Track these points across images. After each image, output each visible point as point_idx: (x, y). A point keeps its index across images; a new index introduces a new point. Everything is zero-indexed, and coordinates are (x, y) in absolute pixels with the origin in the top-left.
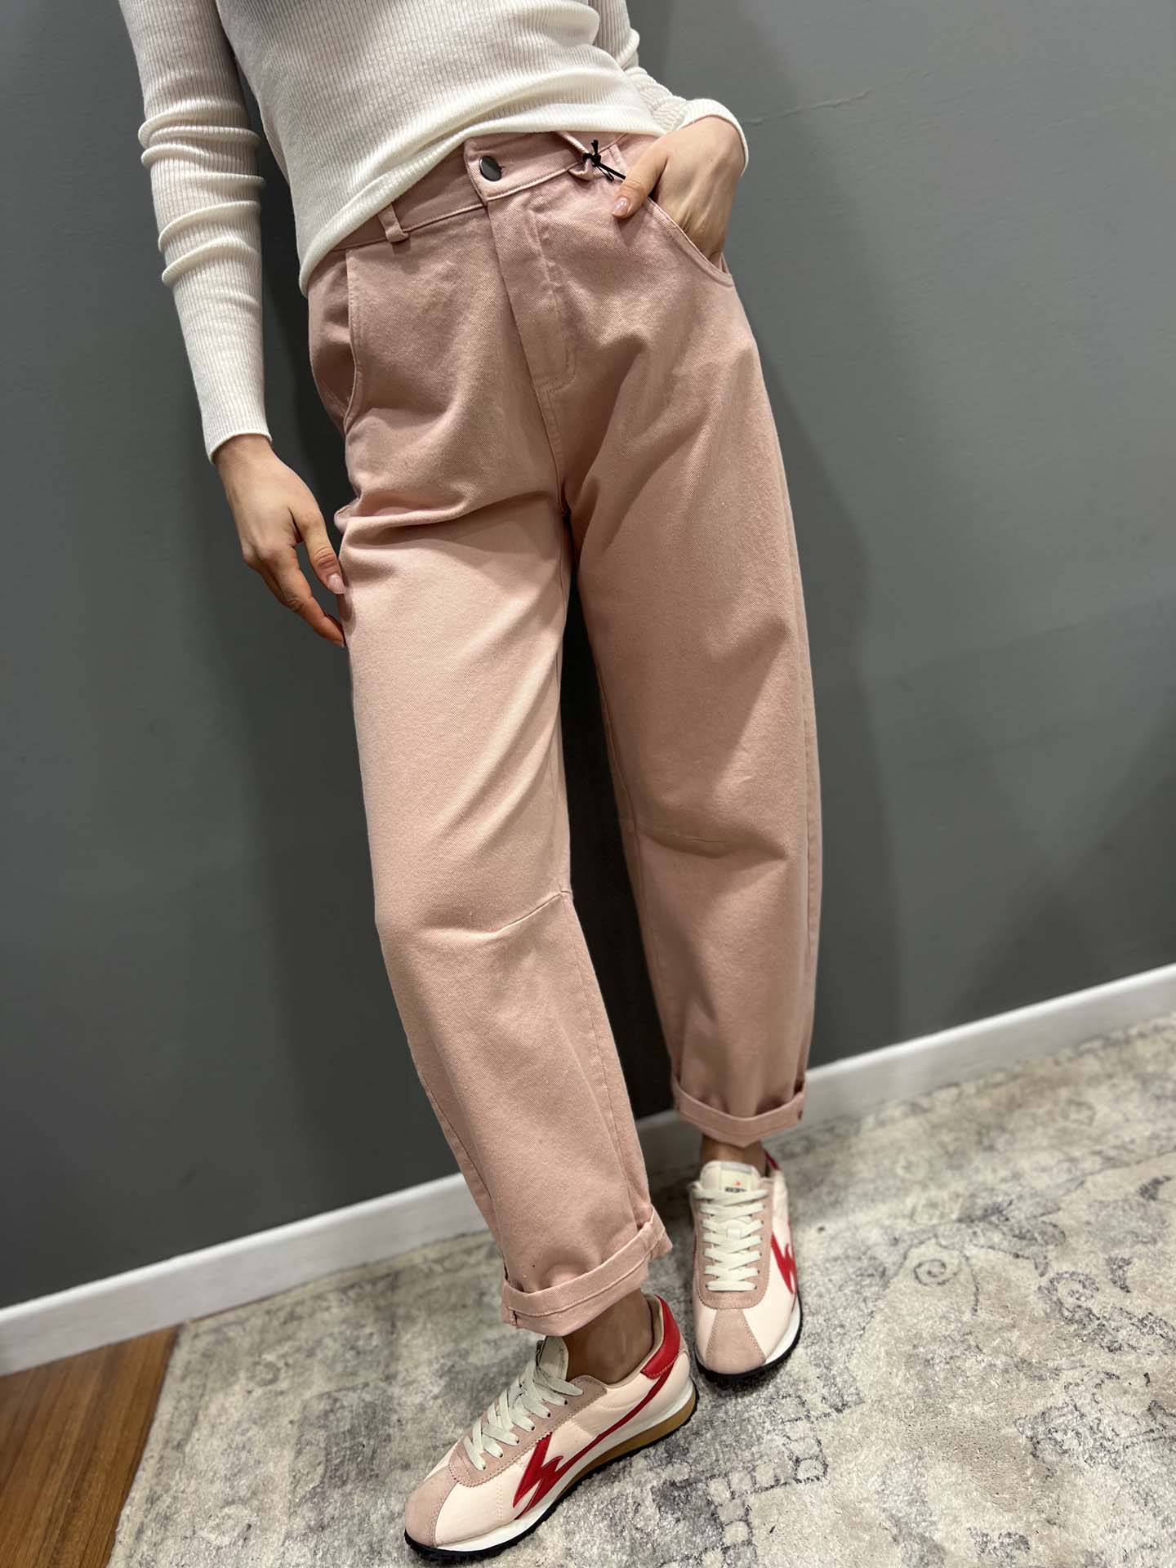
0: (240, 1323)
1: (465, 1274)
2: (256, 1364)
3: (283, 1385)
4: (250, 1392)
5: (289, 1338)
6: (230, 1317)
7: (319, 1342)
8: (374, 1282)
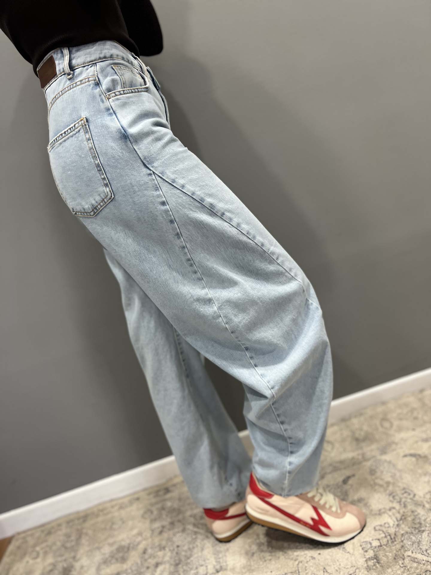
0: (32, 535)
1: (110, 516)
2: (33, 551)
3: (39, 560)
4: (28, 562)
5: (46, 541)
6: (29, 533)
7: (54, 544)
8: (78, 519)
